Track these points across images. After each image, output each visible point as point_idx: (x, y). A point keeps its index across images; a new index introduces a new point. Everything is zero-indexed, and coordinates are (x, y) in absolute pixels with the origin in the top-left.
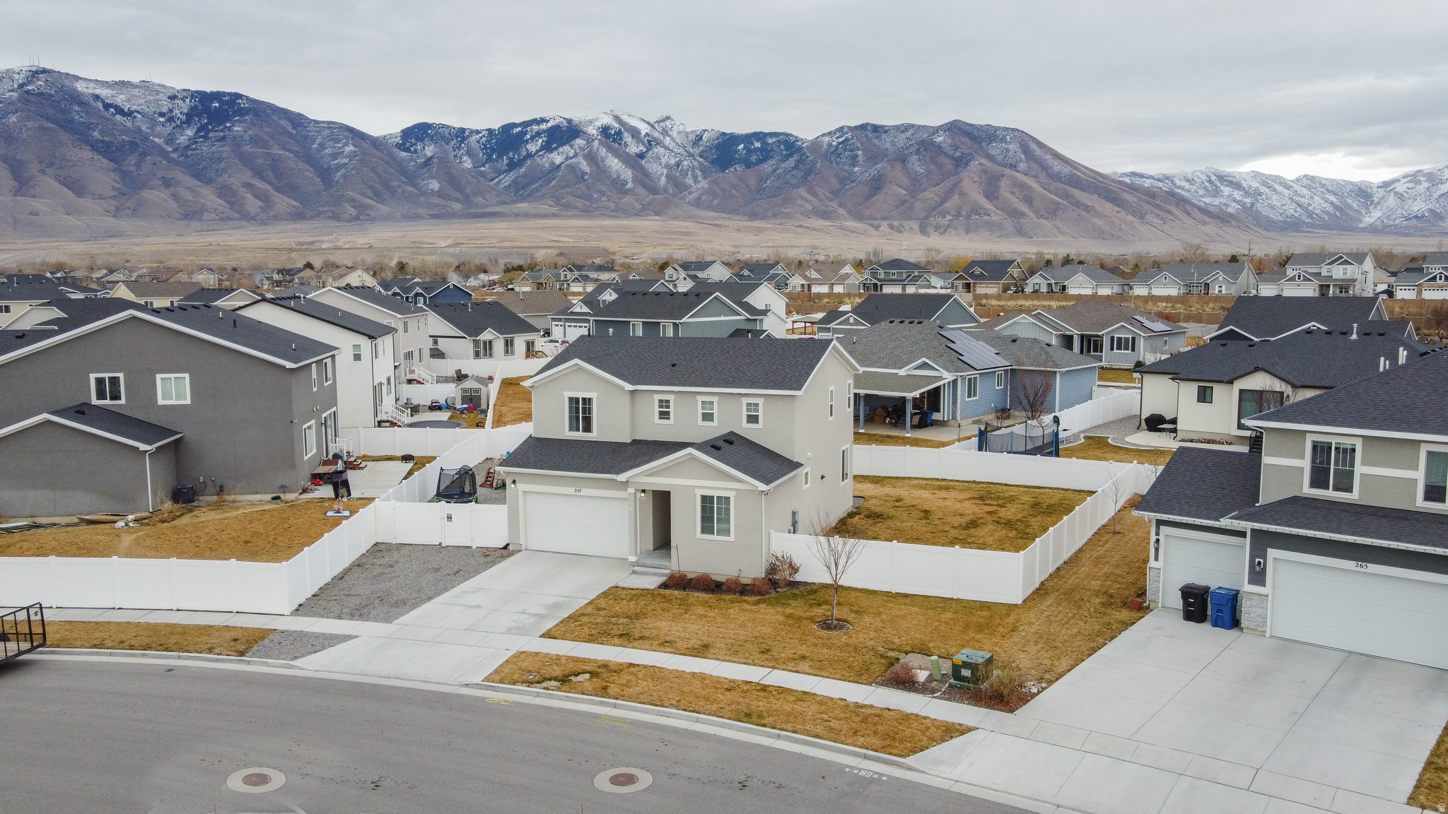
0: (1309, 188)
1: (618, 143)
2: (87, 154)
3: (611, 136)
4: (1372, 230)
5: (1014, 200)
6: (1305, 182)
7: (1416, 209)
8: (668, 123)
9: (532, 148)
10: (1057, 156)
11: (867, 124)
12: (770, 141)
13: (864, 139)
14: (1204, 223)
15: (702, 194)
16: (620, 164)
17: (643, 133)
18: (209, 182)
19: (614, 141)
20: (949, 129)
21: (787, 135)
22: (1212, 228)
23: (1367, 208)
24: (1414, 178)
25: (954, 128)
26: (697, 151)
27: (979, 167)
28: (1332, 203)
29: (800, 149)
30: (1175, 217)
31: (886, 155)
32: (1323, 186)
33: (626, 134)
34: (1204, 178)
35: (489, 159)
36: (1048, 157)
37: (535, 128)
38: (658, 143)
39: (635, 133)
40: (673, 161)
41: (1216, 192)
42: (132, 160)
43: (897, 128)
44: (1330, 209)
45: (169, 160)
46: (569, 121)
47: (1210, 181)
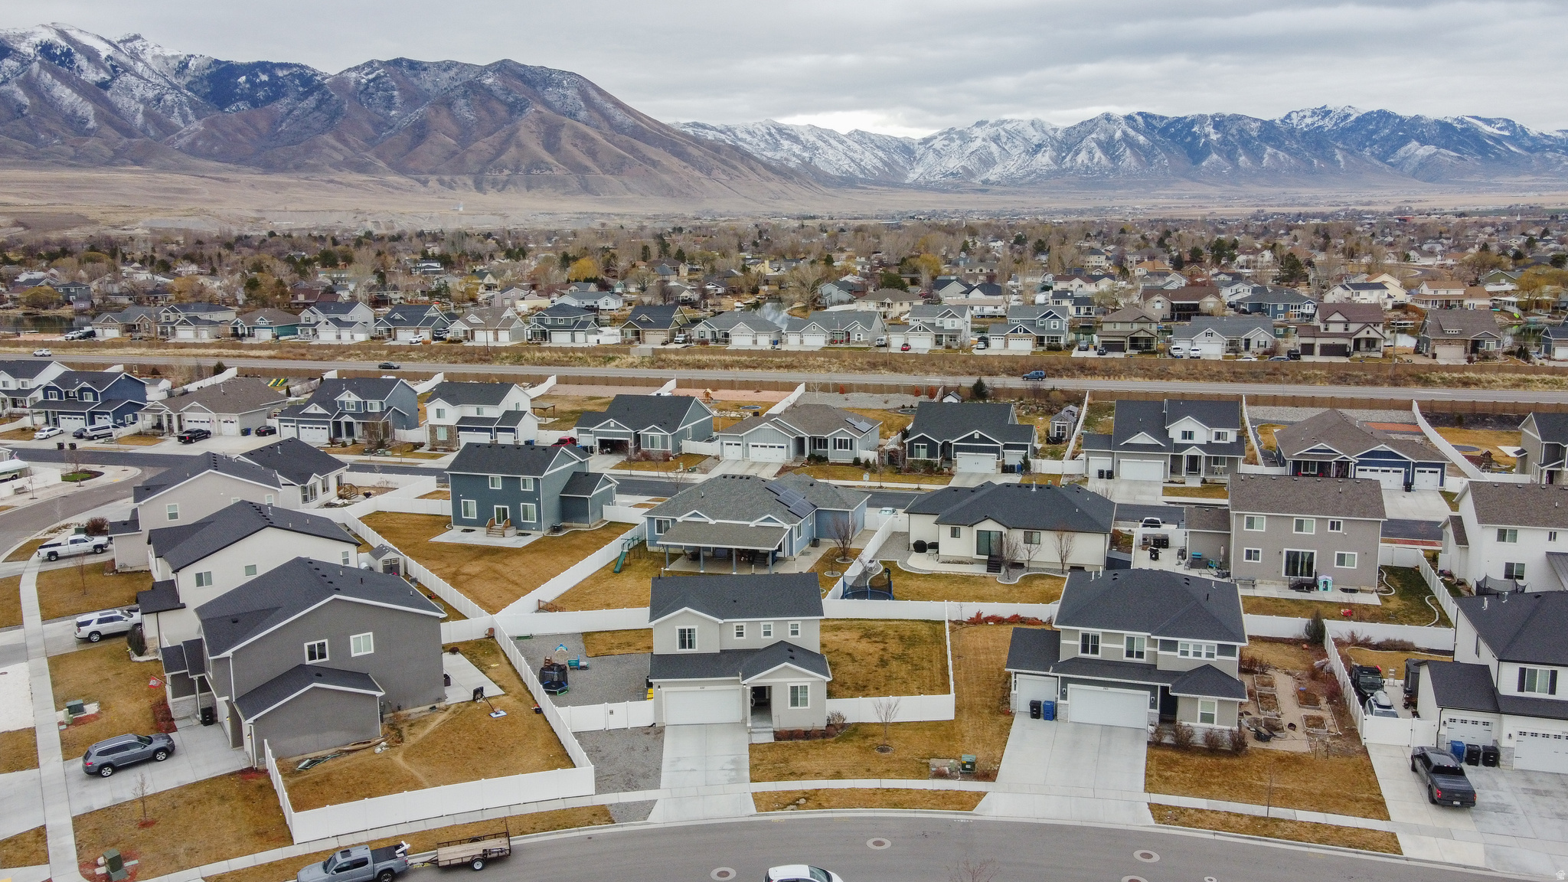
0: (860, 143)
1: (68, 68)
3: (59, 58)
4: (918, 187)
5: (576, 152)
6: (856, 137)
7: (951, 166)
8: (137, 44)
10: (618, 105)
11: (401, 59)
12: (280, 74)
13: (400, 77)
14: (769, 180)
15: (198, 138)
16: (75, 95)
17: (104, 55)
19: (62, 63)
20: (499, 70)
21: (302, 67)
22: (775, 185)
23: (911, 164)
24: (949, 135)
25: (504, 68)
26: (182, 82)
27: (537, 115)
28: (881, 159)
29: (320, 86)
30: (741, 172)
31: (428, 98)
32: (872, 141)
33: (78, 56)
34: (765, 131)
36: (609, 106)
38: (127, 70)
39: (92, 55)
40: (150, 94)
41: (777, 146)
43: (438, 65)
44: (880, 165)
47: (770, 134)
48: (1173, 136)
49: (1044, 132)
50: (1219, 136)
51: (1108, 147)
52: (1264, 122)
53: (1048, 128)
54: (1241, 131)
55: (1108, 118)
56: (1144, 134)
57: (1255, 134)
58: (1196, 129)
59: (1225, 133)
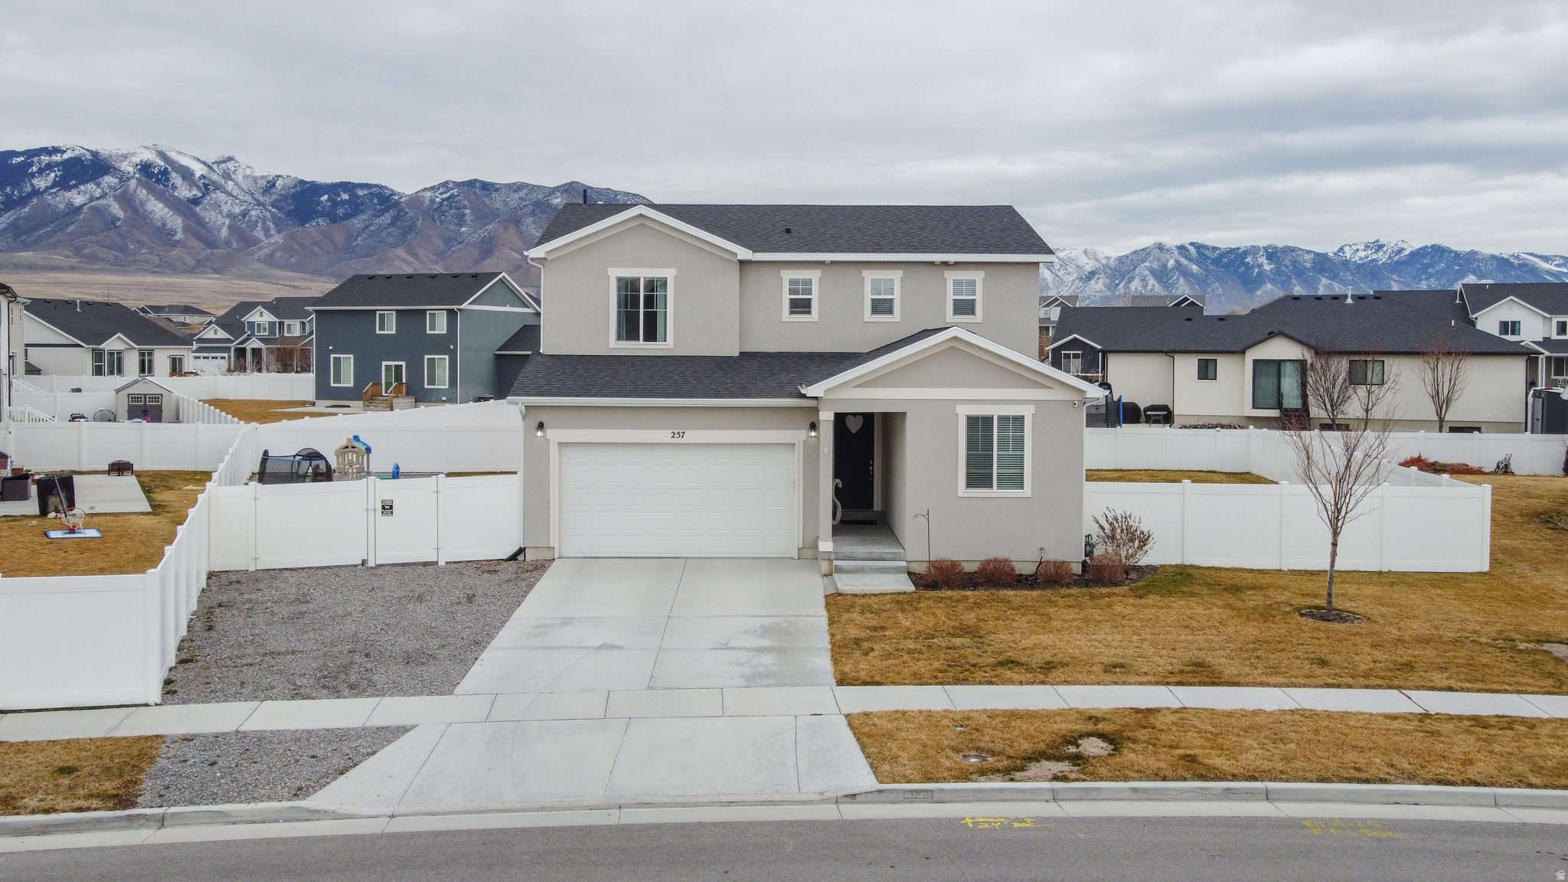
1: (164, 185)
3: (156, 176)
8: (231, 165)
9: (40, 183)
12: (361, 193)
13: (472, 197)
15: (277, 250)
16: (167, 209)
17: (198, 174)
19: (158, 181)
21: (382, 187)
25: (573, 190)
29: (397, 204)
31: (498, 216)
33: (174, 175)
37: (45, 159)
38: (218, 187)
39: (187, 174)
40: (237, 210)
43: (509, 186)
46: (95, 154)
48: (1225, 266)
49: (1097, 260)
50: (1272, 266)
51: (1162, 274)
52: (1317, 254)
53: (1100, 256)
54: (1294, 262)
55: (1160, 247)
56: (1197, 263)
57: (1308, 265)
58: (1249, 259)
59: (1279, 264)
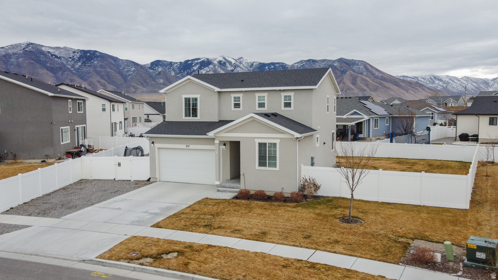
0: (466, 81)
1: (224, 66)
2: (45, 71)
3: (222, 64)
5: (362, 85)
6: (465, 79)
8: (242, 60)
10: (377, 70)
11: (310, 59)
12: (277, 65)
13: (309, 64)
14: (429, 93)
17: (233, 63)
18: (85, 80)
20: (339, 61)
21: (283, 63)
23: (487, 88)
25: (341, 60)
26: (251, 69)
27: (350, 74)
28: (475, 86)
29: (287, 68)
30: (419, 91)
32: (471, 80)
33: (227, 63)
34: (429, 77)
35: (180, 72)
36: (374, 70)
37: (196, 61)
38: (238, 66)
39: (230, 63)
41: (433, 83)
42: (60, 73)
43: (321, 60)
44: (474, 88)
45: (72, 73)
46: (208, 59)
47: (431, 79)
